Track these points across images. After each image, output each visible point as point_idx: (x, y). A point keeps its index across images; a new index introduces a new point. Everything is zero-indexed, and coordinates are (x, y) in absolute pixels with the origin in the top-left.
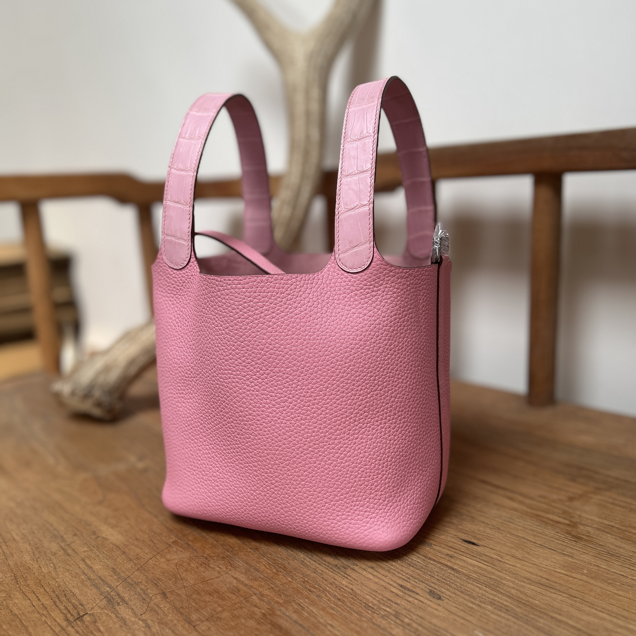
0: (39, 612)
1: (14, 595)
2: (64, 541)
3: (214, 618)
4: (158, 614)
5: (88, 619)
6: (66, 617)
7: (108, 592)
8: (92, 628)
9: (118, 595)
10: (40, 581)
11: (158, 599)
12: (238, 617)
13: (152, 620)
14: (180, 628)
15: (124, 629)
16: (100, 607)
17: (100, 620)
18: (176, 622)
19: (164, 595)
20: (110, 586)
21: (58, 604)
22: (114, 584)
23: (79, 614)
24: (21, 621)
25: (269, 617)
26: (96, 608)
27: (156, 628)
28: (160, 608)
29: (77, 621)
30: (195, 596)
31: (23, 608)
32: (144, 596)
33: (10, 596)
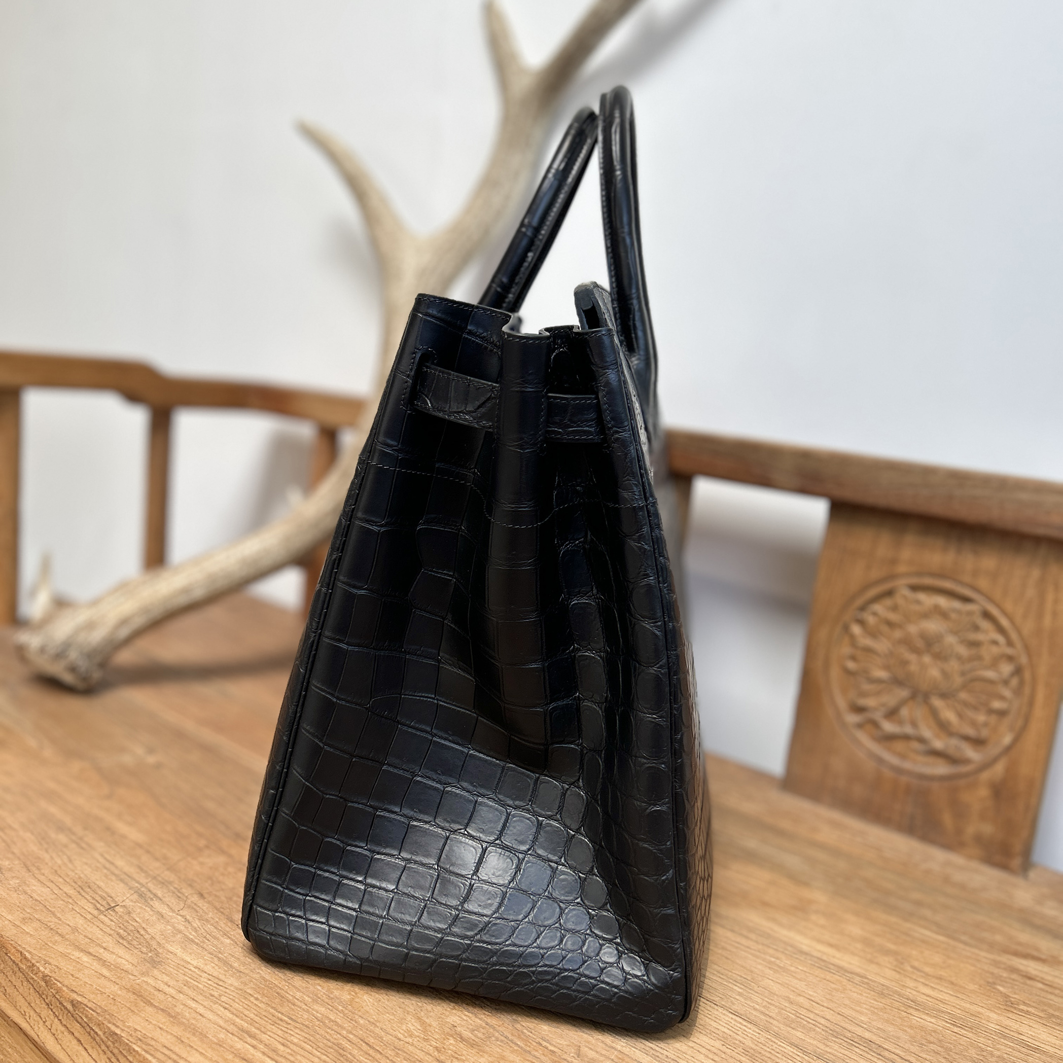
0: (64, 901)
1: (29, 881)
2: (74, 834)
4: (197, 912)
5: (121, 910)
6: (95, 906)
7: (137, 887)
8: (126, 917)
9: (150, 891)
10: (56, 871)
11: (195, 898)
13: (191, 916)
14: (223, 926)
15: (162, 921)
16: (132, 900)
17: (135, 912)
18: (217, 920)
19: (201, 895)
20: (138, 882)
21: (83, 894)
22: (143, 881)
23: (110, 905)
24: (46, 906)
26: (127, 900)
27: (196, 923)
28: (199, 906)
29: (109, 911)
30: (235, 899)
31: (44, 895)
32: (179, 895)
33: (25, 883)
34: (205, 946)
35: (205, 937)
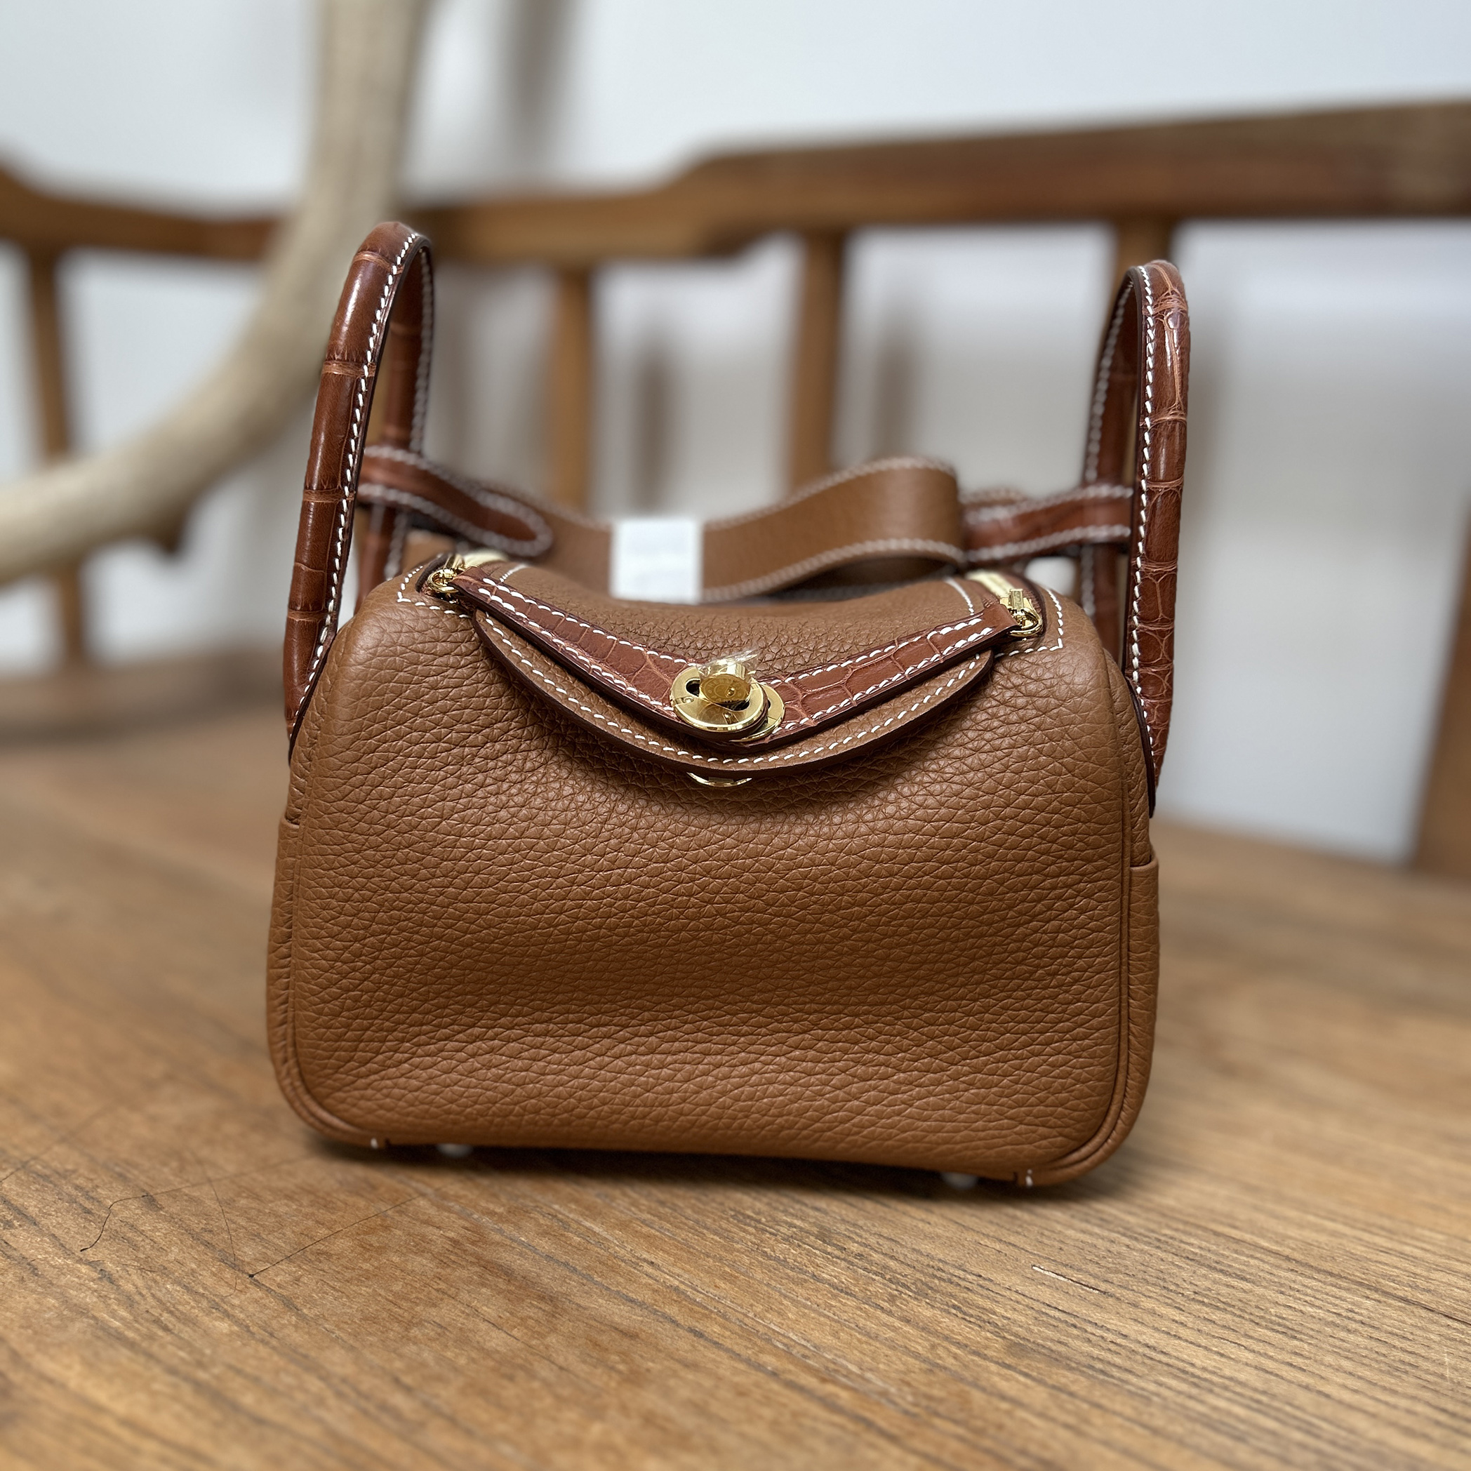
3: (308, 1254)
4: (136, 1247)
9: (6, 1201)
11: (132, 1211)
12: (382, 1250)
13: (119, 1263)
14: (210, 1281)
15: (31, 1285)
18: (193, 1266)
19: (150, 1201)
25: (469, 1246)
27: (133, 1282)
28: (142, 1232)
30: (243, 1202)
32: (88, 1205)
34: (155, 1349)
35: (157, 1321)
